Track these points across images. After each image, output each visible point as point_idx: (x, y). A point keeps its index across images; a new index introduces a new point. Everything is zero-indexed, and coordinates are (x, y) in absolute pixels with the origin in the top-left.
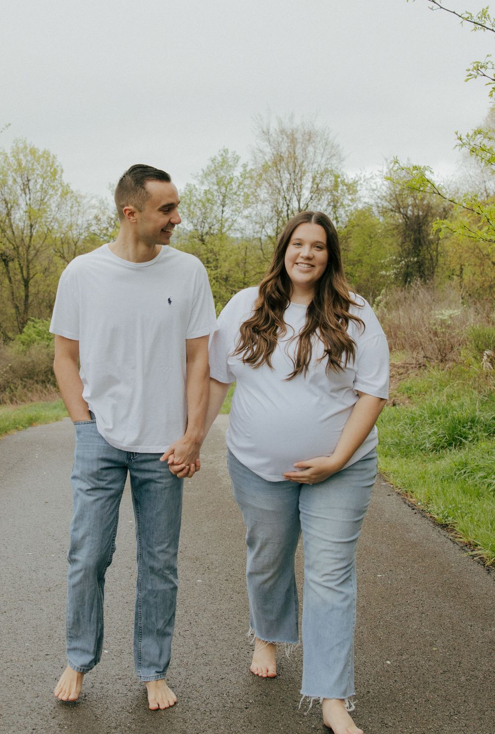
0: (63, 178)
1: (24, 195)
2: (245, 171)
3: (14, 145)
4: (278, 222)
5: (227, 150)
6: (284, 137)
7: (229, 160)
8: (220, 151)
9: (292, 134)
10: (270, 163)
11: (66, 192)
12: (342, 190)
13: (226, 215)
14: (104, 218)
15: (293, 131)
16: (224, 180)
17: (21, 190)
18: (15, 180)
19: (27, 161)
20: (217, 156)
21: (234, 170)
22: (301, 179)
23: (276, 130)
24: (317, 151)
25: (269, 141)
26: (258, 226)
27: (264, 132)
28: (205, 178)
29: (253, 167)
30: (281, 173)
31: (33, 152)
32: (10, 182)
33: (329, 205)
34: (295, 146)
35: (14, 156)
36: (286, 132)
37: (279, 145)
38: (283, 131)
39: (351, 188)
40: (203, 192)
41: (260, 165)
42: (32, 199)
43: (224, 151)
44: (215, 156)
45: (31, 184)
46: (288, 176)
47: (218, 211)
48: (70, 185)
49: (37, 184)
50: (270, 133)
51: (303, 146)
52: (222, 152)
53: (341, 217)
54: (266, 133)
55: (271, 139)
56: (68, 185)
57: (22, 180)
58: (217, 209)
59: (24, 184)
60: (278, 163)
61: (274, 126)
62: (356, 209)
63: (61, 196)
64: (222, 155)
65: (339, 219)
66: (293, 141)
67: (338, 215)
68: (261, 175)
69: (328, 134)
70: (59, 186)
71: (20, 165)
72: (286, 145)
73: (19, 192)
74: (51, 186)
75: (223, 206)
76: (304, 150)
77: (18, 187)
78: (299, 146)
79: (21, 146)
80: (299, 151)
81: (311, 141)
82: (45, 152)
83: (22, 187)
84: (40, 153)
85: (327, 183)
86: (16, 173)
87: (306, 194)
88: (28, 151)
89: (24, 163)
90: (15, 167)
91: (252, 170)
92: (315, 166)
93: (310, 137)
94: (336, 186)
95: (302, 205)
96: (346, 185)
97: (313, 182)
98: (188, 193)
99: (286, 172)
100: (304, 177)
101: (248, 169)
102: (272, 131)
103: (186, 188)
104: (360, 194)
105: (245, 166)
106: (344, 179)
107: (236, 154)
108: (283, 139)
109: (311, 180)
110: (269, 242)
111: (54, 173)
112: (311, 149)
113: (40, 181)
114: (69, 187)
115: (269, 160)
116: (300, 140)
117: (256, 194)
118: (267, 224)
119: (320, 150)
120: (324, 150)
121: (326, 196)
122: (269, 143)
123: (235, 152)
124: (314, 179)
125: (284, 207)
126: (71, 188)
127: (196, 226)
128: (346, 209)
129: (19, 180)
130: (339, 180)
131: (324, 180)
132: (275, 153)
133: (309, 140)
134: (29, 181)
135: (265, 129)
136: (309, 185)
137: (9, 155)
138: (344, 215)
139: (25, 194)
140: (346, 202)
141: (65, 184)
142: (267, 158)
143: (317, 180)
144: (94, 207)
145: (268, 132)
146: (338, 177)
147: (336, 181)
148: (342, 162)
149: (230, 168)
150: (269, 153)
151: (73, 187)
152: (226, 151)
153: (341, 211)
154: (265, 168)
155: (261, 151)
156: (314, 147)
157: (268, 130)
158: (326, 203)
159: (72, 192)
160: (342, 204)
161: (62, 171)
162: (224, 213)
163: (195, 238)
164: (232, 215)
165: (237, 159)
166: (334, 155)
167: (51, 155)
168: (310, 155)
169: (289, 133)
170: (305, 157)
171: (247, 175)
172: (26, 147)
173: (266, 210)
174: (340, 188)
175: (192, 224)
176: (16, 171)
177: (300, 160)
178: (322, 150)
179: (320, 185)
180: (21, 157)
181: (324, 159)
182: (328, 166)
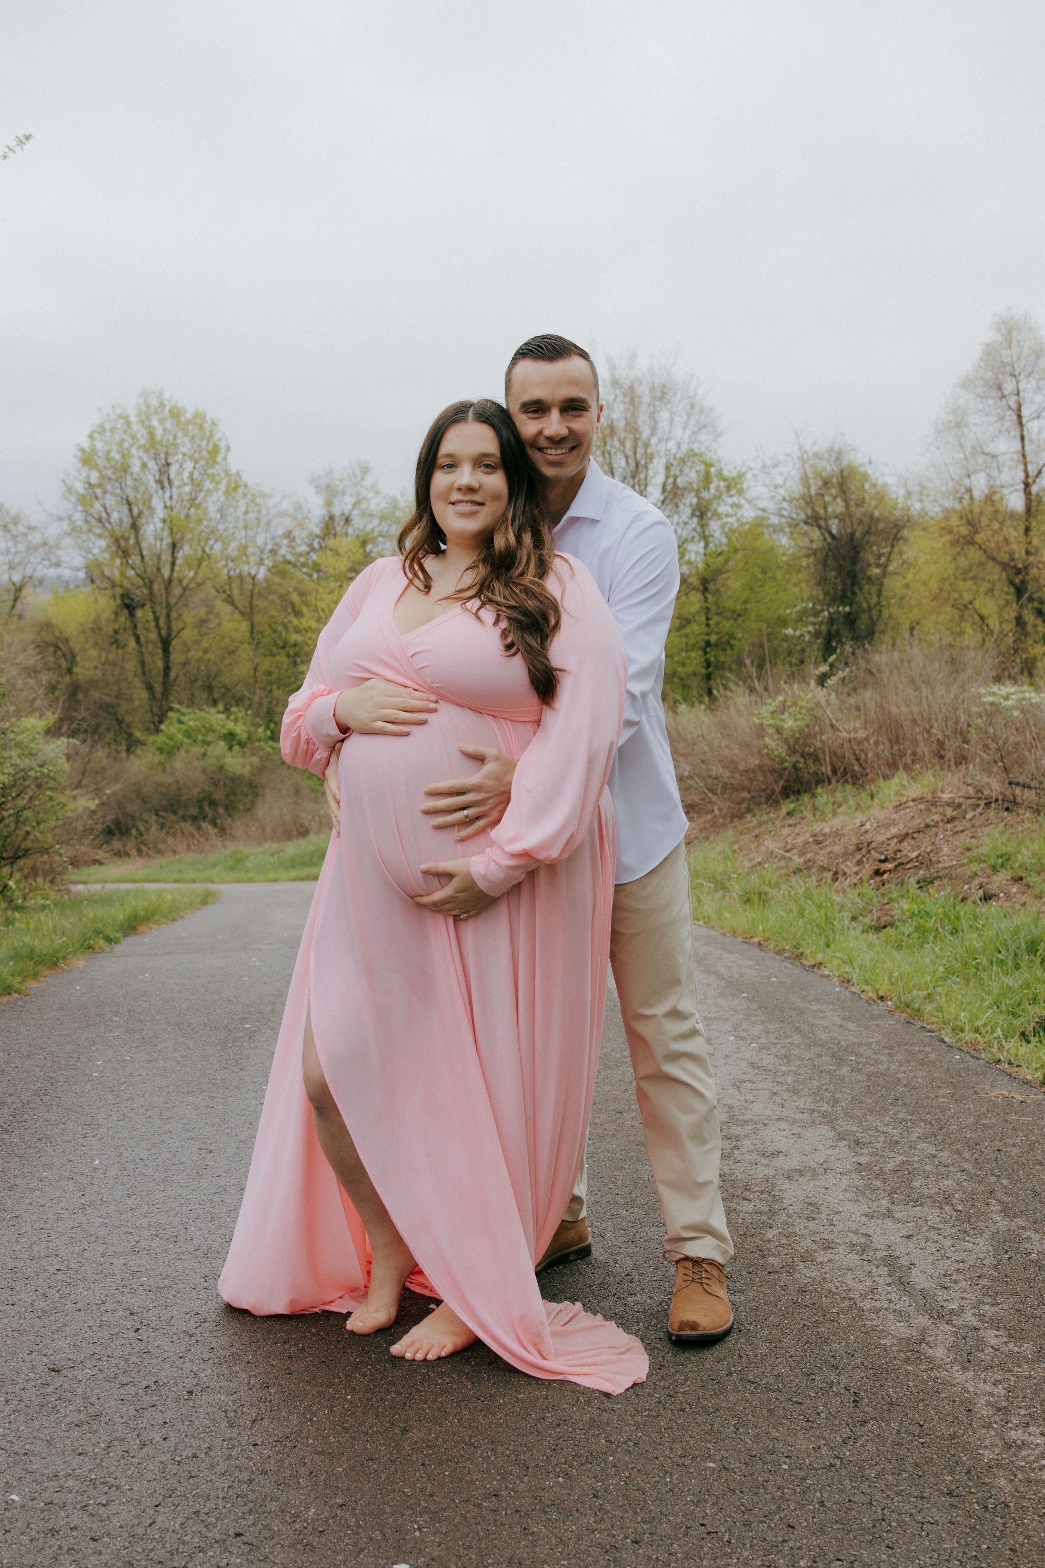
0: (230, 461)
1: (160, 492)
3: (141, 400)
9: (631, 388)
11: (234, 487)
12: (718, 487)
14: (300, 535)
17: (156, 481)
18: (144, 463)
19: (165, 430)
24: (677, 419)
31: (176, 414)
32: (136, 468)
35: (142, 422)
39: (734, 485)
42: (175, 497)
45: (173, 471)
48: (241, 473)
49: (183, 471)
56: (238, 473)
57: (157, 465)
59: (160, 470)
63: (227, 493)
65: (710, 540)
67: (709, 532)
69: (696, 389)
70: (223, 475)
71: (152, 435)
72: (622, 407)
73: (153, 486)
74: (209, 475)
76: (652, 416)
77: (150, 477)
78: (644, 408)
79: (154, 402)
83: (157, 477)
84: (188, 416)
85: (692, 476)
86: (146, 452)
87: (654, 493)
89: (159, 433)
90: (142, 442)
92: (672, 444)
93: (662, 394)
94: (707, 479)
96: (725, 480)
104: (751, 494)
109: (662, 471)
111: (215, 451)
112: (664, 415)
113: (189, 465)
114: (240, 477)
116: (647, 399)
120: (688, 416)
121: (689, 500)
124: (668, 468)
126: (243, 479)
128: (724, 520)
129: (151, 464)
131: (686, 470)
134: (168, 465)
136: (659, 479)
137: (133, 419)
138: (718, 532)
139: (163, 488)
140: (722, 509)
141: (234, 472)
143: (675, 471)
144: (283, 514)
146: (711, 465)
148: (719, 439)
151: (245, 477)
153: (714, 526)
158: (689, 509)
159: (246, 486)
160: (716, 514)
161: (228, 449)
166: (705, 426)
167: (209, 419)
169: (625, 386)
170: (654, 430)
172: (162, 405)
174: (713, 486)
176: (145, 448)
177: (645, 434)
178: (685, 417)
179: (679, 480)
180: (155, 422)
181: (688, 432)
182: (695, 446)
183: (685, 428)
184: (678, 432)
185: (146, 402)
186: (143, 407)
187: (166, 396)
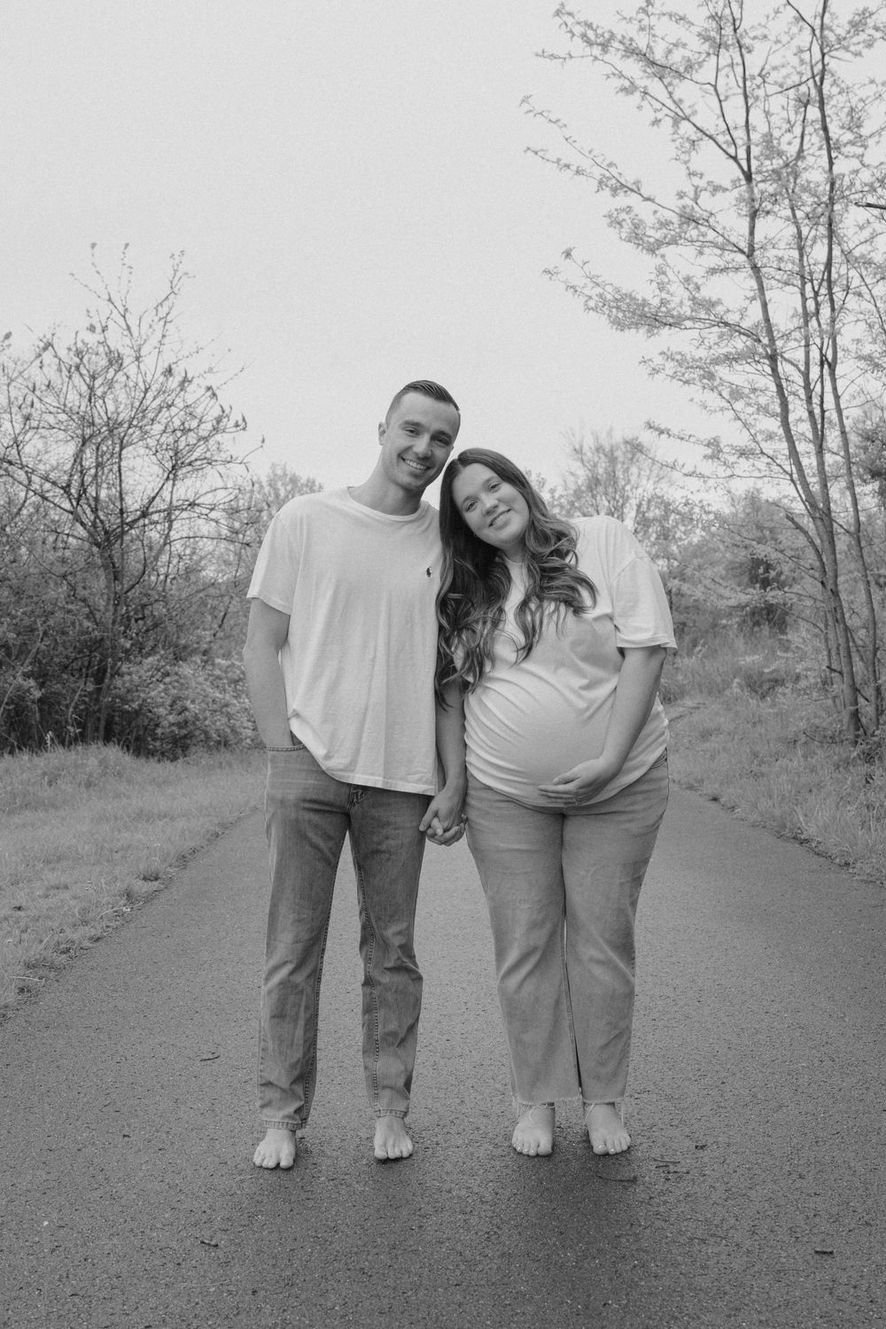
2: (553, 497)
5: (530, 471)
6: (601, 455)
10: (583, 488)
15: (612, 447)
22: (623, 505)
23: (591, 448)
25: (582, 461)
27: (575, 450)
29: (563, 494)
30: (598, 499)
36: (604, 450)
37: (595, 466)
38: (599, 449)
41: (572, 492)
46: (606, 504)
50: (584, 451)
51: (625, 466)
54: (578, 451)
55: (585, 458)
60: (594, 487)
61: (589, 443)
66: (613, 460)
68: (572, 503)
81: (634, 460)
82: (308, 481)
88: (288, 479)
91: (561, 496)
97: (638, 510)
99: (604, 498)
100: (627, 505)
101: (557, 495)
102: (586, 449)
105: (553, 492)
107: (542, 476)
108: (600, 458)
115: (583, 485)
119: (645, 471)
122: (583, 463)
123: (540, 474)
130: (670, 507)
132: (590, 475)
133: (632, 459)
135: (577, 447)
142: (580, 483)
145: (581, 450)
150: (582, 474)
154: (578, 494)
155: (573, 474)
156: (640, 469)
157: (581, 447)
168: (633, 478)
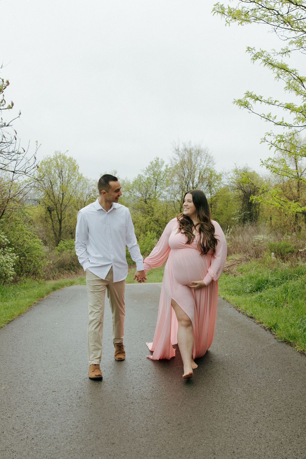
0: (79, 171)
1: (59, 179)
2: (167, 168)
3: (55, 154)
4: (182, 194)
6: (186, 152)
7: (159, 163)
8: (155, 158)
9: (190, 151)
10: (179, 165)
11: (80, 178)
13: (158, 189)
15: (190, 149)
16: (156, 172)
17: (58, 176)
18: (55, 171)
19: (61, 162)
20: (153, 161)
21: (161, 168)
22: (194, 172)
23: (182, 149)
24: (202, 159)
26: (172, 195)
28: (148, 171)
29: (171, 167)
30: (184, 169)
31: (64, 158)
32: (53, 173)
33: (207, 186)
34: (191, 157)
35: (55, 160)
36: (187, 150)
37: (184, 156)
38: (185, 150)
39: (219, 178)
40: (146, 178)
41: (174, 166)
42: (64, 180)
43: (157, 159)
44: (152, 161)
45: (63, 173)
46: (188, 171)
47: (154, 188)
48: (82, 174)
49: (66, 174)
50: (179, 150)
52: (156, 159)
53: (213, 191)
54: (177, 150)
55: (180, 153)
56: (81, 174)
57: (59, 172)
58: (153, 186)
59: (59, 173)
60: (183, 165)
61: (181, 147)
62: (220, 188)
63: (78, 180)
64: (156, 160)
65: (212, 193)
66: (191, 154)
67: (211, 191)
68: (175, 171)
69: (208, 151)
70: (77, 174)
71: (57, 164)
72: (187, 156)
73: (57, 177)
74: (73, 175)
75: (156, 186)
76: (196, 158)
77: (57, 175)
78: (193, 157)
79: (58, 155)
80: (193, 159)
82: (70, 158)
83: (59, 175)
84: (68, 158)
85: (207, 175)
86: (55, 168)
87: (196, 180)
88: (62, 157)
89: (59, 163)
90: (55, 165)
92: (201, 166)
93: (199, 152)
95: (194, 185)
96: (216, 176)
98: (139, 179)
99: (187, 169)
100: (196, 172)
101: (168, 167)
102: (180, 149)
103: (138, 177)
104: (222, 181)
105: (167, 166)
106: (215, 173)
107: (163, 160)
108: (186, 153)
109: (199, 173)
110: (178, 203)
111: (75, 168)
112: (199, 158)
113: (67, 172)
114: (82, 175)
115: (179, 163)
116: (194, 154)
117: (172, 180)
118: (177, 194)
120: (206, 159)
121: (206, 181)
122: (179, 155)
123: (162, 159)
124: (200, 173)
125: (186, 186)
126: (83, 176)
127: (143, 195)
128: (216, 187)
129: (57, 171)
130: (213, 173)
131: (205, 173)
132: (182, 160)
133: (198, 154)
134: (62, 171)
135: (177, 149)
136: (198, 175)
137: (52, 159)
138: (214, 191)
139: (60, 178)
140: (216, 184)
141: (80, 173)
142: (177, 163)
143: (202, 173)
144: (92, 185)
147: (211, 175)
148: (214, 165)
149: (160, 167)
150: (179, 159)
151: (84, 176)
152: (158, 159)
153: (213, 189)
154: (177, 167)
155: (175, 159)
156: (201, 158)
158: (206, 184)
159: (83, 178)
160: (214, 186)
161: (79, 168)
162: (157, 189)
163: (142, 201)
164: (160, 190)
165: (163, 163)
166: (210, 162)
167: (73, 159)
168: (199, 161)
170: (196, 162)
171: (168, 170)
172: (60, 156)
173: (177, 188)
174: (213, 178)
175: (141, 194)
176: (55, 167)
177: (194, 163)
178: (205, 159)
179: (203, 176)
180: (58, 160)
181: (206, 163)
182: (208, 167)
183: (205, 162)
184: (203, 163)
185: (56, 154)
186: (55, 156)
187: (61, 153)
